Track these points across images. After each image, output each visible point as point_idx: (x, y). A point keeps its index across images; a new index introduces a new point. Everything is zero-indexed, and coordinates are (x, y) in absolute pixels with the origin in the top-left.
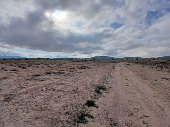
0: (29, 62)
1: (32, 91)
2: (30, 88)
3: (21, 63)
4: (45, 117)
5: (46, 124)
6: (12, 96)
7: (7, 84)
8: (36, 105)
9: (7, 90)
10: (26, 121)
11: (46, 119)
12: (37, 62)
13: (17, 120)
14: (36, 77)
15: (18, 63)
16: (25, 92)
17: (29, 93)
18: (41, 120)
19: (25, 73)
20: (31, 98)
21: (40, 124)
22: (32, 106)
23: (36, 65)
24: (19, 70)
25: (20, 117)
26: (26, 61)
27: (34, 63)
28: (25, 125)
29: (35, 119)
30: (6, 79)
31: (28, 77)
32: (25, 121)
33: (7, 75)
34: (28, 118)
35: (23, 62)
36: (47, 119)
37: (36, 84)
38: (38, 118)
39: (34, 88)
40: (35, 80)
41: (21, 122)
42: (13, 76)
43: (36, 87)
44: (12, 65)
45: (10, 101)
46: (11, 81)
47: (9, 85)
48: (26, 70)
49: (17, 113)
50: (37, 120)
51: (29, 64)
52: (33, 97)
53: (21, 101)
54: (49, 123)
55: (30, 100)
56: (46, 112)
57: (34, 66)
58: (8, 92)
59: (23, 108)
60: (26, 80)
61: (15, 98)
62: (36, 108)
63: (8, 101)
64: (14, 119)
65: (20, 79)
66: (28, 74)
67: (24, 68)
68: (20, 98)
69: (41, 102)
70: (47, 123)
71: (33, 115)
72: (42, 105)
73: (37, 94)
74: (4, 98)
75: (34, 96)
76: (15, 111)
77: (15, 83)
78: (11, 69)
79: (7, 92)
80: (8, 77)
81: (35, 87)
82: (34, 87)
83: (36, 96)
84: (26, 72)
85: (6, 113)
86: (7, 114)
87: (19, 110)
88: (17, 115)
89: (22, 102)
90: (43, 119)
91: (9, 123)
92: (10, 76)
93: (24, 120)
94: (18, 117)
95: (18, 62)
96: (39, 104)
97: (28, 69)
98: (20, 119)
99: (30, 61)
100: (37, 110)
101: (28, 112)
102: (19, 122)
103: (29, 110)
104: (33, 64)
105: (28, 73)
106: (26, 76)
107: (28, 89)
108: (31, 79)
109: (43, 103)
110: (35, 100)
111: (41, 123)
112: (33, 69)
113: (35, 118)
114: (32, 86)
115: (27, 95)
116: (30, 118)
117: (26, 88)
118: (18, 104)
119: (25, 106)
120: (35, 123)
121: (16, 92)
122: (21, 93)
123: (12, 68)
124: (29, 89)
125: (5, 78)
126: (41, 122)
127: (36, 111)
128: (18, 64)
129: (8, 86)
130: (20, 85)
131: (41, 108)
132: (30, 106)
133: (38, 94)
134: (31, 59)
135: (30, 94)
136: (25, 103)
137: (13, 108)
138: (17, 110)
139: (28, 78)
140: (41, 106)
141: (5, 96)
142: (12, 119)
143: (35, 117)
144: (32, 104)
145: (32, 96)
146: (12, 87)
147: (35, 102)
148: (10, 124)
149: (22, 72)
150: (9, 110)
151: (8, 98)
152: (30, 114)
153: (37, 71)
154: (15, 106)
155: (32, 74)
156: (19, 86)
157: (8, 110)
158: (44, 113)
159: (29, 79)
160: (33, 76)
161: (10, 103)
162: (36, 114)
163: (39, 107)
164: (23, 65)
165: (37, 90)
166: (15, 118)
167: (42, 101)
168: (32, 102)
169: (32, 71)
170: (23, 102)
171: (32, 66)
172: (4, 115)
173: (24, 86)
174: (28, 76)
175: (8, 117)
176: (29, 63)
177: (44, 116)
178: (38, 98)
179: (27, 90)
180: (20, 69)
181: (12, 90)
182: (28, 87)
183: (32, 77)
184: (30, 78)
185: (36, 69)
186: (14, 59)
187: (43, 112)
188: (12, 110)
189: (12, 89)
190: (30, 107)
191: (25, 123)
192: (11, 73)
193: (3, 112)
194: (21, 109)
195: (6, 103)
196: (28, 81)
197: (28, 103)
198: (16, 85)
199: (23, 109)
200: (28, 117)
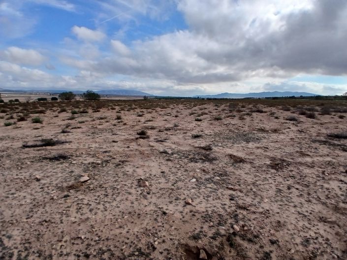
0: (322, 105)
1: (323, 167)
2: (321, 159)
3: (306, 107)
4: (339, 226)
5: (337, 238)
6: (285, 164)
7: (277, 141)
8: (327, 196)
9: (276, 151)
10: (301, 214)
11: (339, 230)
12: (341, 105)
13: (286, 205)
14: (336, 140)
15: (300, 106)
16: (309, 164)
17: (316, 168)
18: (330, 227)
19: (313, 127)
20: (319, 178)
21: (326, 232)
22: (319, 194)
23: (340, 112)
24: (301, 120)
25: (293, 202)
26: (317, 103)
27: (335, 107)
28: (299, 219)
29: (318, 219)
30: (277, 132)
31: (317, 136)
32: (299, 213)
33: (279, 127)
34: (307, 212)
35: (311, 104)
36: (341, 232)
37: (334, 154)
38: (326, 221)
39: (330, 162)
40: (334, 145)
41: (293, 210)
42: (288, 130)
43: (334, 160)
44: (288, 110)
45: (280, 170)
46: (285, 138)
47: (281, 143)
48: (315, 120)
49: (289, 194)
50: (322, 223)
51: (323, 109)
52: (323, 178)
53: (299, 177)
54: (342, 240)
55: (316, 182)
56: (344, 219)
57: (333, 113)
58: (278, 154)
59: (301, 189)
60: (314, 141)
61: (290, 169)
62: (327, 201)
63: (277, 170)
64: (282, 201)
65: (301, 138)
66: (320, 130)
67: (311, 116)
68: (298, 171)
69: (339, 195)
70: (339, 238)
71: (316, 211)
72: (340, 202)
73: (333, 176)
74: (271, 162)
75: (326, 178)
76: (286, 188)
77: (292, 143)
78: (286, 117)
79: (276, 154)
80: (280, 130)
81: (332, 160)
82: (329, 159)
83: (330, 179)
84: (315, 126)
85: (271, 185)
86: (271, 187)
87: (293, 190)
88: (287, 197)
89: (300, 179)
90: (334, 227)
91: (272, 201)
92: (285, 129)
93: (299, 209)
94: (290, 201)
95: (300, 103)
96: (334, 197)
97: (319, 120)
98: (292, 204)
99: (324, 102)
100: (328, 207)
101: (310, 201)
102: (289, 208)
103: (311, 199)
104: (332, 110)
105: (320, 128)
106: (315, 134)
107: (315, 159)
108: (325, 143)
109: (343, 198)
110: (326, 186)
111: (328, 232)
112: (330, 121)
113: (321, 219)
114: (325, 156)
115: (313, 171)
116: (311, 213)
117: (312, 158)
118: (293, 180)
119: (305, 189)
120: (317, 225)
121: (292, 159)
122: (301, 164)
123: (288, 115)
124: (317, 161)
125: (275, 131)
126: (328, 230)
127: (324, 207)
128: (300, 108)
129: (279, 145)
130: (301, 149)
131: (336, 207)
132: (316, 192)
133: (336, 176)
134: (327, 98)
135: (318, 171)
136: (305, 183)
137: (283, 182)
138: (289, 188)
139: (318, 138)
140: (337, 202)
141: (273, 159)
142: (279, 198)
143: (321, 216)
144: (320, 190)
145: (321, 175)
146: (285, 148)
147: (325, 190)
148: (272, 204)
149: (308, 125)
150: (277, 183)
151: (278, 164)
152: (312, 206)
153: (341, 126)
154: (287, 180)
155: (329, 132)
156: (298, 149)
157: (275, 182)
158: (340, 218)
159: (320, 142)
160: (330, 136)
161: (280, 173)
162: (324, 212)
163: (332, 203)
164: (309, 110)
165: (334, 168)
166: (284, 199)
167: (342, 195)
168: (319, 187)
169: (329, 125)
170: (302, 180)
171: (328, 114)
172: (267, 186)
173: (309, 153)
174: (319, 135)
175: (272, 192)
176: (323, 107)
177: (337, 223)
178: (334, 185)
179: (314, 161)
180: (303, 118)
181: (285, 153)
182: (317, 156)
183: (326, 137)
184: (322, 139)
185: (337, 123)
186: (293, 97)
187: (338, 215)
188: (282, 186)
189: (286, 151)
190: (315, 194)
191: (300, 215)
192: (286, 123)
193: (265, 183)
194: (297, 191)
195: (273, 171)
196: (317, 145)
197: (312, 186)
198: (293, 145)
199: (301, 193)
200: (306, 209)
